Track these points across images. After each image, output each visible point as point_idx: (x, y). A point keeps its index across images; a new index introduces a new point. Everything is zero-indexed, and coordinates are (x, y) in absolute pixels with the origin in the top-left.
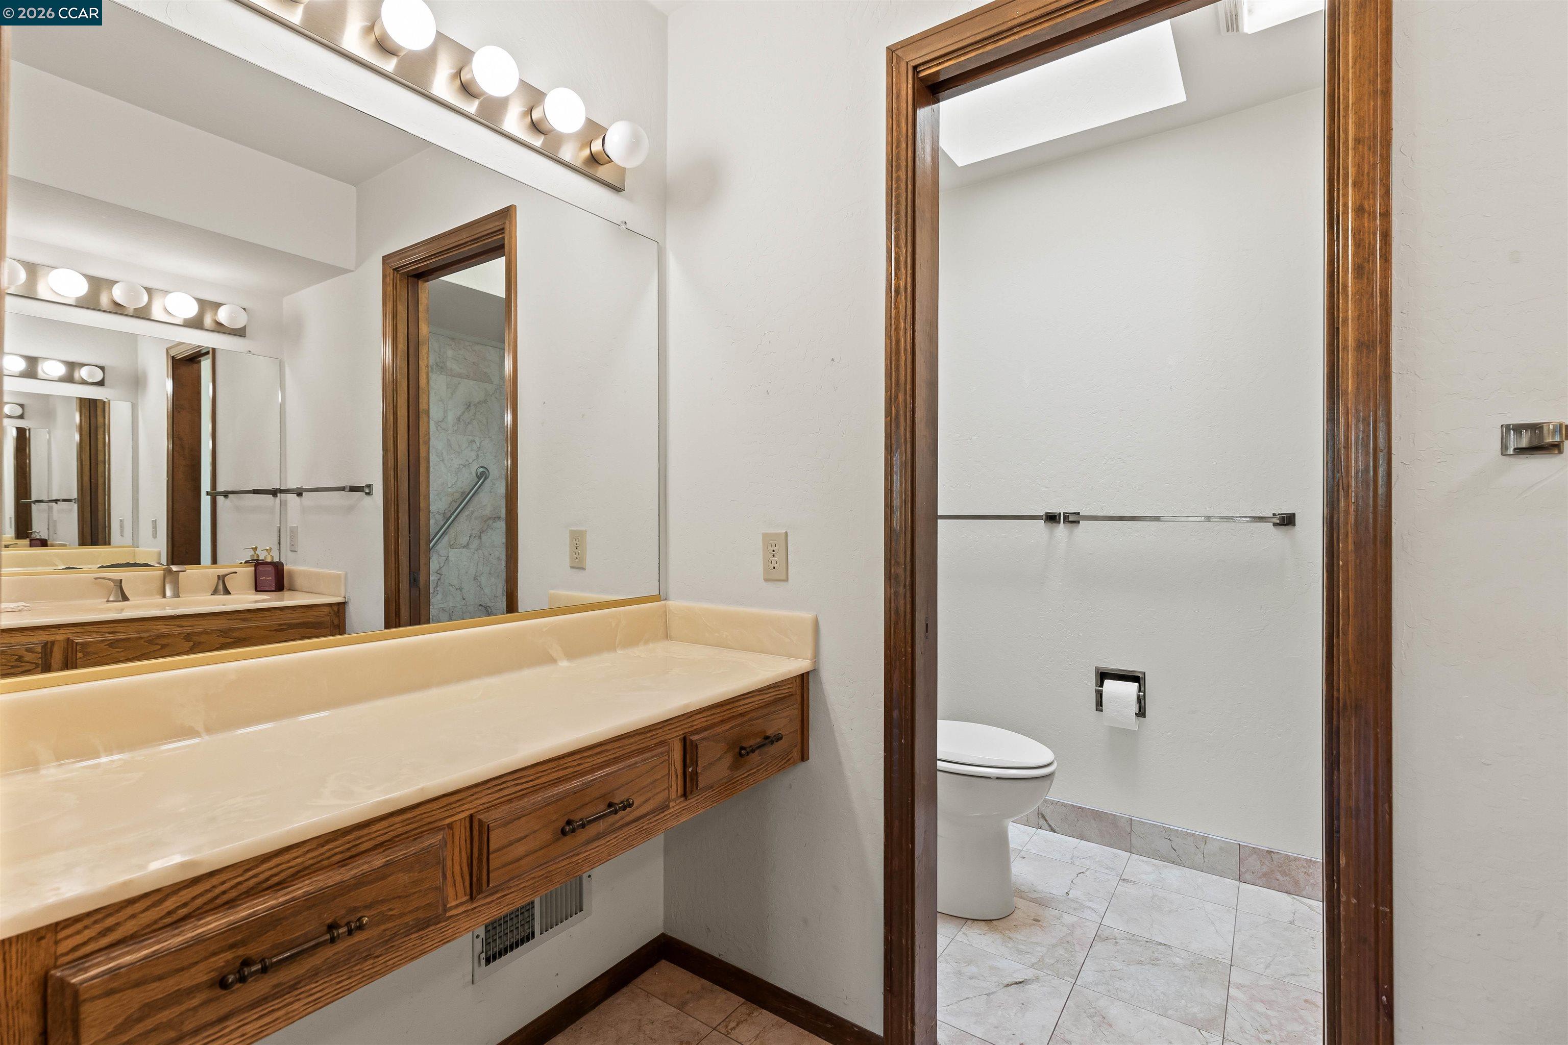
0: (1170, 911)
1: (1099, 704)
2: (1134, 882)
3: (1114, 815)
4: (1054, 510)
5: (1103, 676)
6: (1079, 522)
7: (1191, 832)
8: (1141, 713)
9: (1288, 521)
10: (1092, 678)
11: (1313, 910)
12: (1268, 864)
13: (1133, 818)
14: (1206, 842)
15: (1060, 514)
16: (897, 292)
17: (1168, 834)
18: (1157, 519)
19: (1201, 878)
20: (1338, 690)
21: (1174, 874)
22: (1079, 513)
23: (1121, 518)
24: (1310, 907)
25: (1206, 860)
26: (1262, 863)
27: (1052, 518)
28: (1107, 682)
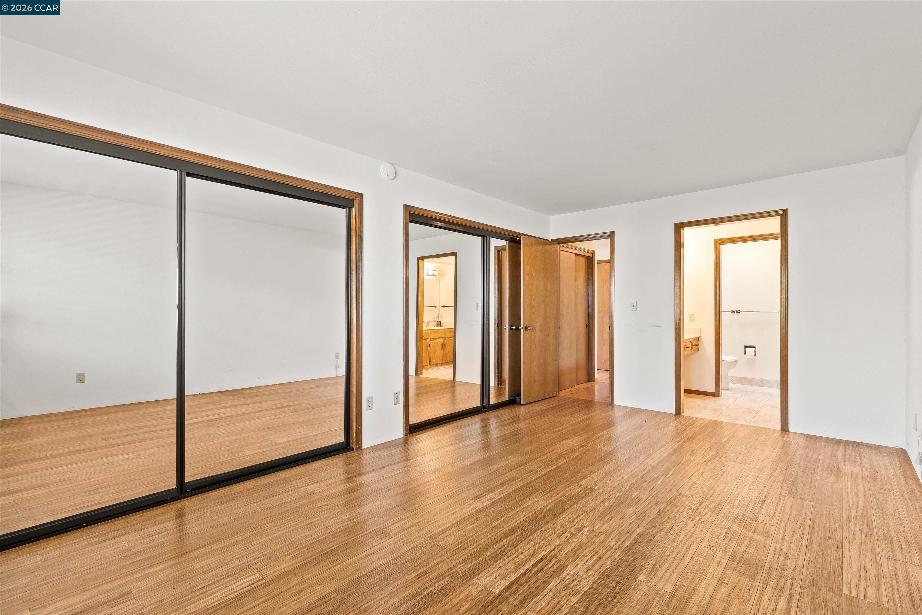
1: (745, 353)
4: (734, 310)
5: (746, 347)
8: (755, 355)
10: (744, 347)
13: (753, 378)
16: (717, 277)
18: (759, 312)
22: (739, 311)
23: (750, 312)
27: (734, 312)
28: (747, 348)
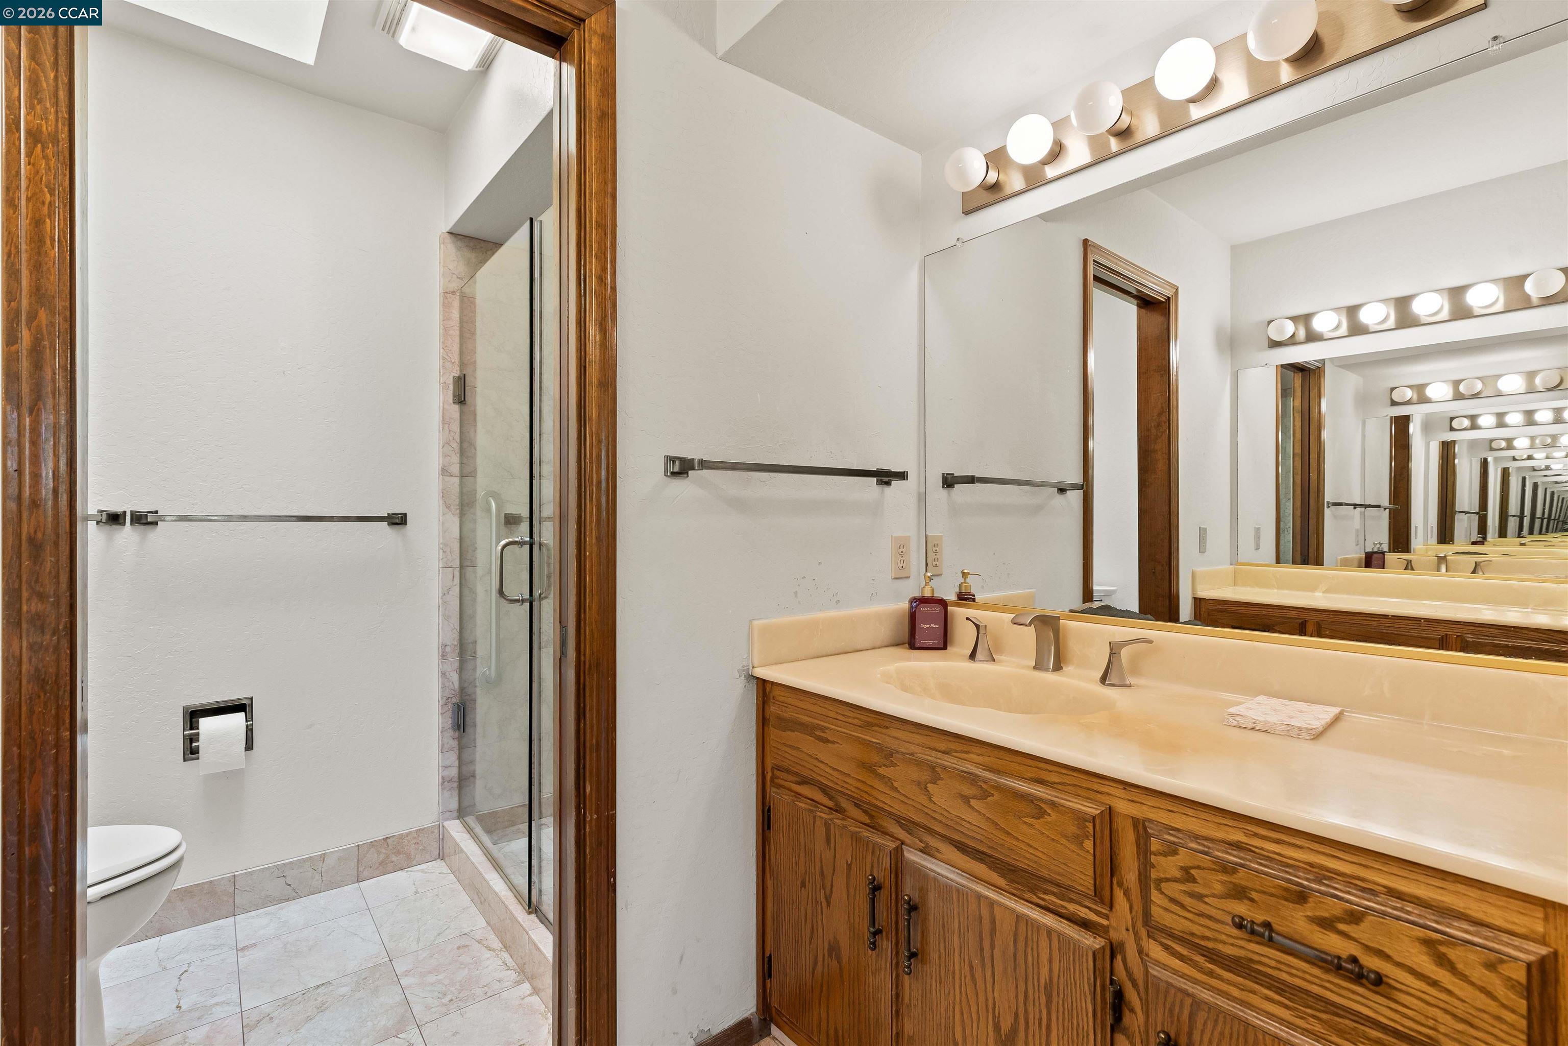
0: (310, 949)
2: (255, 945)
3: (211, 882)
5: (192, 715)
6: (156, 523)
7: (308, 856)
8: (250, 745)
9: (398, 520)
10: (181, 721)
11: (426, 873)
12: (384, 851)
13: (236, 874)
14: (324, 860)
15: (125, 512)
17: (281, 871)
19: (320, 899)
20: (585, 655)
21: (293, 912)
22: (156, 512)
24: (423, 871)
25: (324, 878)
26: (379, 853)
27: (113, 519)
28: (201, 721)
